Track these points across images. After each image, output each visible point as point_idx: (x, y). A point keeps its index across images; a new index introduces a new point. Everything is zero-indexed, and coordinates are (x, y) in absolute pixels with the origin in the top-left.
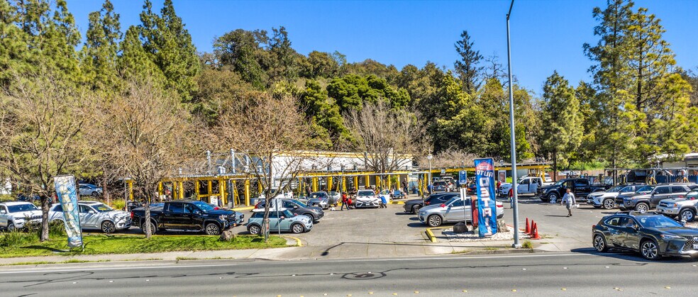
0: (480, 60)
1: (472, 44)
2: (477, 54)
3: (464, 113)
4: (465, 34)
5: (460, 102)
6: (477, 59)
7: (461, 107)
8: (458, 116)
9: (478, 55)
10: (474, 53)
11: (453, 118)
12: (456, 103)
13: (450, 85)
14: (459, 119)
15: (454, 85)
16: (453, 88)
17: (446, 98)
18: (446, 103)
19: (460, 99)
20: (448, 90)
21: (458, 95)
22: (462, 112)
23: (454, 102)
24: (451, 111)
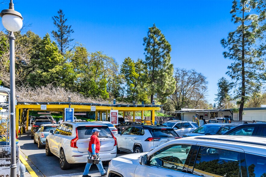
0: (71, 33)
1: (66, 20)
2: (70, 27)
3: (58, 68)
4: (61, 11)
5: (55, 59)
6: (68, 32)
7: (56, 63)
8: (54, 69)
9: (71, 29)
10: (67, 27)
11: (49, 70)
12: (52, 59)
13: (48, 44)
14: (55, 71)
15: (51, 45)
16: (50, 47)
17: (44, 54)
18: (44, 58)
19: (55, 57)
20: (46, 48)
21: (55, 53)
22: (57, 67)
23: (51, 58)
24: (48, 65)
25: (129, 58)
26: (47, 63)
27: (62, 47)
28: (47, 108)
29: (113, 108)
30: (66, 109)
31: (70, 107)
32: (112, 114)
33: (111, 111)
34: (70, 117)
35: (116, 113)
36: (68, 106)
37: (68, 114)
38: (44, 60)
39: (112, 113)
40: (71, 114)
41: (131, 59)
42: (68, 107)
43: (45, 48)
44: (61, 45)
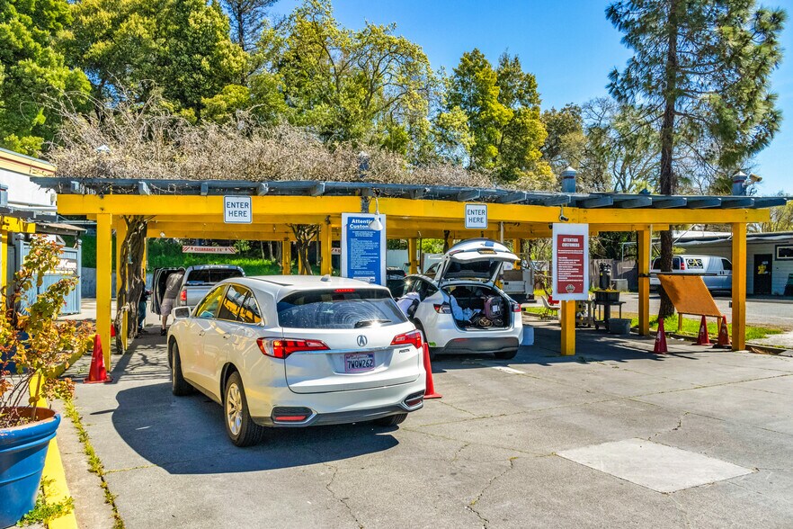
5: (223, 63)
8: (218, 97)
11: (205, 101)
12: (212, 64)
13: (197, 10)
14: (225, 105)
15: (207, 13)
16: (205, 20)
17: (186, 46)
18: (185, 58)
19: (223, 56)
20: (191, 21)
21: (222, 43)
22: (231, 89)
23: (208, 60)
24: (197, 85)
25: (476, 52)
26: (194, 76)
27: (241, 21)
28: (254, 216)
29: (568, 211)
30: (350, 219)
31: (365, 209)
32: (560, 247)
33: (559, 228)
34: (366, 261)
35: (581, 238)
36: (356, 201)
37: (359, 247)
38: (186, 64)
39: (560, 237)
40: (370, 245)
41: (483, 56)
42: (359, 207)
43: (187, 24)
44: (239, 15)
